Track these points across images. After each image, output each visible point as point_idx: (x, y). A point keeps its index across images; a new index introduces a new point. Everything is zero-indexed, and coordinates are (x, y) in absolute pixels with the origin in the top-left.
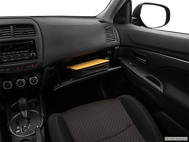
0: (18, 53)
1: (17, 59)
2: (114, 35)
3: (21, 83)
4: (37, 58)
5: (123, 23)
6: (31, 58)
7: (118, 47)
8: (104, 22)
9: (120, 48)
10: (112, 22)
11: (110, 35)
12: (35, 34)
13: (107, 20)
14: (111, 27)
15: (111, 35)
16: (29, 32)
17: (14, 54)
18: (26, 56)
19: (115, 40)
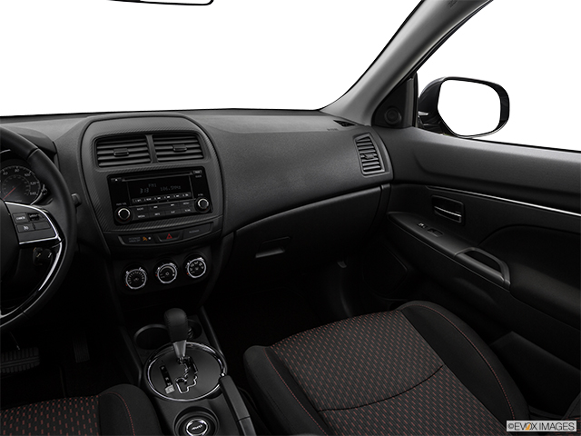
0: (170, 200)
1: (168, 214)
2: (377, 157)
3: (167, 274)
4: (210, 212)
5: (399, 126)
6: (199, 211)
7: (388, 186)
8: (349, 124)
9: (393, 187)
10: (368, 123)
11: (368, 156)
12: (201, 153)
13: (357, 119)
14: (368, 138)
15: (371, 156)
16: (188, 149)
17: (160, 201)
18: (187, 207)
19: (380, 169)
